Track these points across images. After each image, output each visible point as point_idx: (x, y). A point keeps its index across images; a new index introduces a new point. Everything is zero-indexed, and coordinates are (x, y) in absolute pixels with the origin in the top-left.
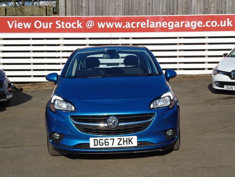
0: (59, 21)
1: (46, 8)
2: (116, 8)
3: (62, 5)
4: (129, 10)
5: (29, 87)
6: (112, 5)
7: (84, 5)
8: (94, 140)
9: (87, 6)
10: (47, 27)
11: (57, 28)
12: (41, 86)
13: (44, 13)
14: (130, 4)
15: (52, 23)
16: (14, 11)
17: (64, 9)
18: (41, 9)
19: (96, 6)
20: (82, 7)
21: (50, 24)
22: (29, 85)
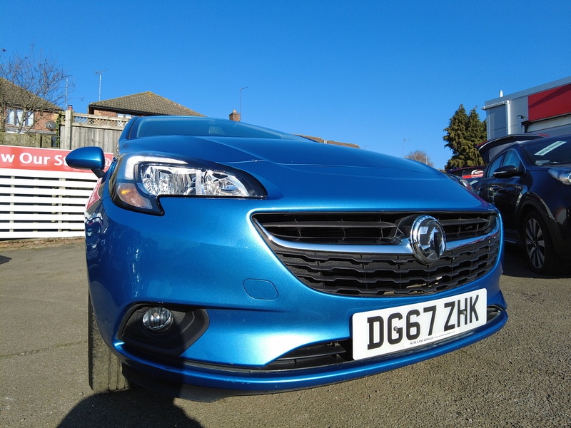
0: (61, 156)
1: (41, 137)
3: (66, 136)
5: (5, 246)
7: (97, 139)
8: (371, 321)
9: (101, 141)
10: (40, 162)
11: (56, 164)
12: (25, 244)
13: (37, 144)
15: (49, 158)
17: (69, 141)
18: (32, 139)
20: (94, 141)
21: (46, 159)
22: (5, 243)
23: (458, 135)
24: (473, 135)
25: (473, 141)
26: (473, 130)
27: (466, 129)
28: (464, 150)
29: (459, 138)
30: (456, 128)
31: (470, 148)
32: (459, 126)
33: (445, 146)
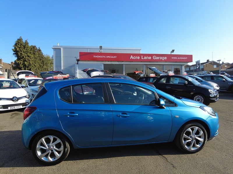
23: (21, 50)
24: (27, 52)
25: (27, 54)
26: (27, 49)
27: (24, 48)
28: (23, 57)
29: (21, 51)
30: (20, 47)
31: (26, 57)
32: (21, 46)
33: (13, 54)
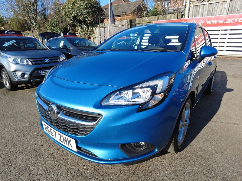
1: (178, 14)
2: (222, 11)
4: (232, 11)
6: (220, 9)
7: (200, 10)
9: (202, 11)
13: (176, 17)
14: (234, 6)
16: (162, 18)
17: (188, 14)
19: (208, 10)
20: (199, 12)
